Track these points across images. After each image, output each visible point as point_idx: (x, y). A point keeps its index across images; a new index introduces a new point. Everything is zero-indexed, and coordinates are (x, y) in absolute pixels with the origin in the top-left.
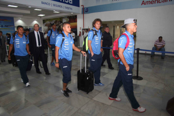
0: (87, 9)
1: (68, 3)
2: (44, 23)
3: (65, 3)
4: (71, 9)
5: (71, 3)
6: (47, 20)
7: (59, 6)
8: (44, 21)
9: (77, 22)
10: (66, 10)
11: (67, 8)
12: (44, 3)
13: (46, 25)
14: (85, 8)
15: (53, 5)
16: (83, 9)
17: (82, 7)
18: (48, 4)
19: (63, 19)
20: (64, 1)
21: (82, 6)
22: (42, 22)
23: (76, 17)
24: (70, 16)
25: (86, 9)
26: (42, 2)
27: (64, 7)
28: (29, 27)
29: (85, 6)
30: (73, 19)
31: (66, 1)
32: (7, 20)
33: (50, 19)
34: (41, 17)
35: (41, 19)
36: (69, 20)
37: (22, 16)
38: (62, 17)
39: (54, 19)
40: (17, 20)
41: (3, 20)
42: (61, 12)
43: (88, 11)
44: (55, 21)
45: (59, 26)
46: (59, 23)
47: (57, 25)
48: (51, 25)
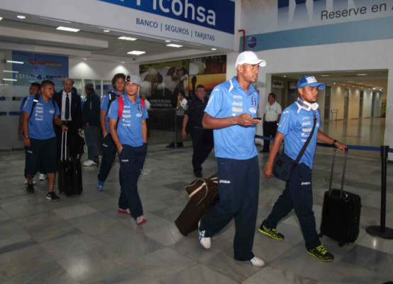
0: (254, 39)
1: (205, 24)
2: (141, 72)
3: (196, 22)
4: (212, 38)
5: (213, 23)
6: (150, 65)
7: (180, 30)
8: (143, 69)
9: (225, 72)
10: (200, 41)
11: (200, 35)
12: (142, 23)
13: (146, 79)
14: (248, 37)
15: (164, 28)
16: (244, 39)
17: (241, 34)
18: (152, 24)
19: (191, 65)
20: (193, 18)
21: (240, 31)
22: (138, 70)
23: (224, 58)
24: (210, 57)
25: (250, 39)
26: (138, 20)
27: (194, 34)
28: (104, 81)
29: (250, 33)
30: (217, 64)
31: (198, 18)
32: (53, 63)
33: (157, 64)
34: (134, 57)
35: (134, 62)
36: (205, 67)
37: (89, 53)
38: (188, 60)
39: (168, 63)
40: (76, 63)
41: (43, 63)
42: (186, 46)
43: (255, 44)
44: (169, 68)
45: (178, 81)
46: (181, 73)
47: (174, 79)
48: (160, 79)
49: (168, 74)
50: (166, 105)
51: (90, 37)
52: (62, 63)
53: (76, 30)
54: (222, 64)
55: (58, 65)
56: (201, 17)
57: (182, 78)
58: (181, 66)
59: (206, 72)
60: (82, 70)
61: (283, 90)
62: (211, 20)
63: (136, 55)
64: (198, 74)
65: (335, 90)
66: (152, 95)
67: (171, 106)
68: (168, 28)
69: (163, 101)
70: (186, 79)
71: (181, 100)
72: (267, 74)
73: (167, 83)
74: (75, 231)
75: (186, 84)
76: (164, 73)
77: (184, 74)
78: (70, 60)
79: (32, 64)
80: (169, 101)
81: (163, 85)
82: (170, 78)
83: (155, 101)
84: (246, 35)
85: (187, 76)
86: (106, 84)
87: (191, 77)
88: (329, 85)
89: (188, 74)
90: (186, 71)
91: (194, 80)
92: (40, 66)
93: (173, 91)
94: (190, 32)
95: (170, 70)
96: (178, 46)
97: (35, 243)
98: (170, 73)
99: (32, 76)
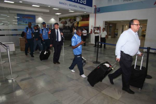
0: (99, 9)
1: (82, 4)
2: (60, 20)
3: (79, 3)
4: (85, 9)
5: (85, 3)
6: (63, 18)
7: (74, 6)
9: (89, 20)
10: (80, 9)
11: (81, 8)
13: (61, 23)
14: (97, 8)
15: (69, 5)
16: (96, 9)
17: (95, 7)
18: (65, 4)
19: (77, 18)
20: (79, 2)
21: (94, 6)
22: (58, 20)
23: (88, 16)
24: (84, 15)
25: (98, 9)
26: (60, 2)
27: (79, 7)
28: (47, 23)
29: (98, 7)
30: (86, 17)
31: (80, 2)
32: (30, 18)
33: (65, 18)
34: (57, 15)
35: (57, 17)
36: (82, 18)
37: (42, 14)
38: (76, 16)
39: (69, 17)
40: (38, 18)
41: (27, 18)
42: (76, 11)
43: (100, 11)
44: (69, 19)
45: (72, 24)
46: (73, 21)
47: (71, 23)
48: (66, 23)
49: (69, 21)
50: (68, 32)
51: (43, 9)
52: (33, 18)
53: (38, 6)
54: (88, 18)
55: (32, 18)
56: (81, 1)
57: (74, 23)
58: (74, 18)
59: (82, 20)
60: (40, 20)
61: (107, 27)
62: (84, 2)
63: (58, 15)
64: (79, 21)
65: (125, 27)
66: (64, 28)
67: (70, 32)
68: (70, 5)
69: (67, 30)
70: (75, 23)
71: (74, 30)
72: (104, 21)
73: (69, 24)
74: (44, 74)
75: (75, 24)
76: (67, 21)
77: (74, 21)
78: (36, 17)
79: (24, 18)
80: (69, 30)
81: (67, 25)
82: (69, 22)
83: (65, 30)
84: (96, 7)
85: (75, 22)
86: (48, 24)
87: (77, 22)
88: (123, 25)
89: (76, 21)
90: (75, 20)
91: (78, 23)
92: (26, 19)
93: (71, 27)
94: (77, 6)
95: (70, 20)
96: (73, 11)
97: (32, 78)
98: (70, 21)
99: (24, 22)
